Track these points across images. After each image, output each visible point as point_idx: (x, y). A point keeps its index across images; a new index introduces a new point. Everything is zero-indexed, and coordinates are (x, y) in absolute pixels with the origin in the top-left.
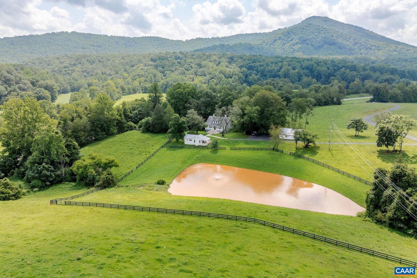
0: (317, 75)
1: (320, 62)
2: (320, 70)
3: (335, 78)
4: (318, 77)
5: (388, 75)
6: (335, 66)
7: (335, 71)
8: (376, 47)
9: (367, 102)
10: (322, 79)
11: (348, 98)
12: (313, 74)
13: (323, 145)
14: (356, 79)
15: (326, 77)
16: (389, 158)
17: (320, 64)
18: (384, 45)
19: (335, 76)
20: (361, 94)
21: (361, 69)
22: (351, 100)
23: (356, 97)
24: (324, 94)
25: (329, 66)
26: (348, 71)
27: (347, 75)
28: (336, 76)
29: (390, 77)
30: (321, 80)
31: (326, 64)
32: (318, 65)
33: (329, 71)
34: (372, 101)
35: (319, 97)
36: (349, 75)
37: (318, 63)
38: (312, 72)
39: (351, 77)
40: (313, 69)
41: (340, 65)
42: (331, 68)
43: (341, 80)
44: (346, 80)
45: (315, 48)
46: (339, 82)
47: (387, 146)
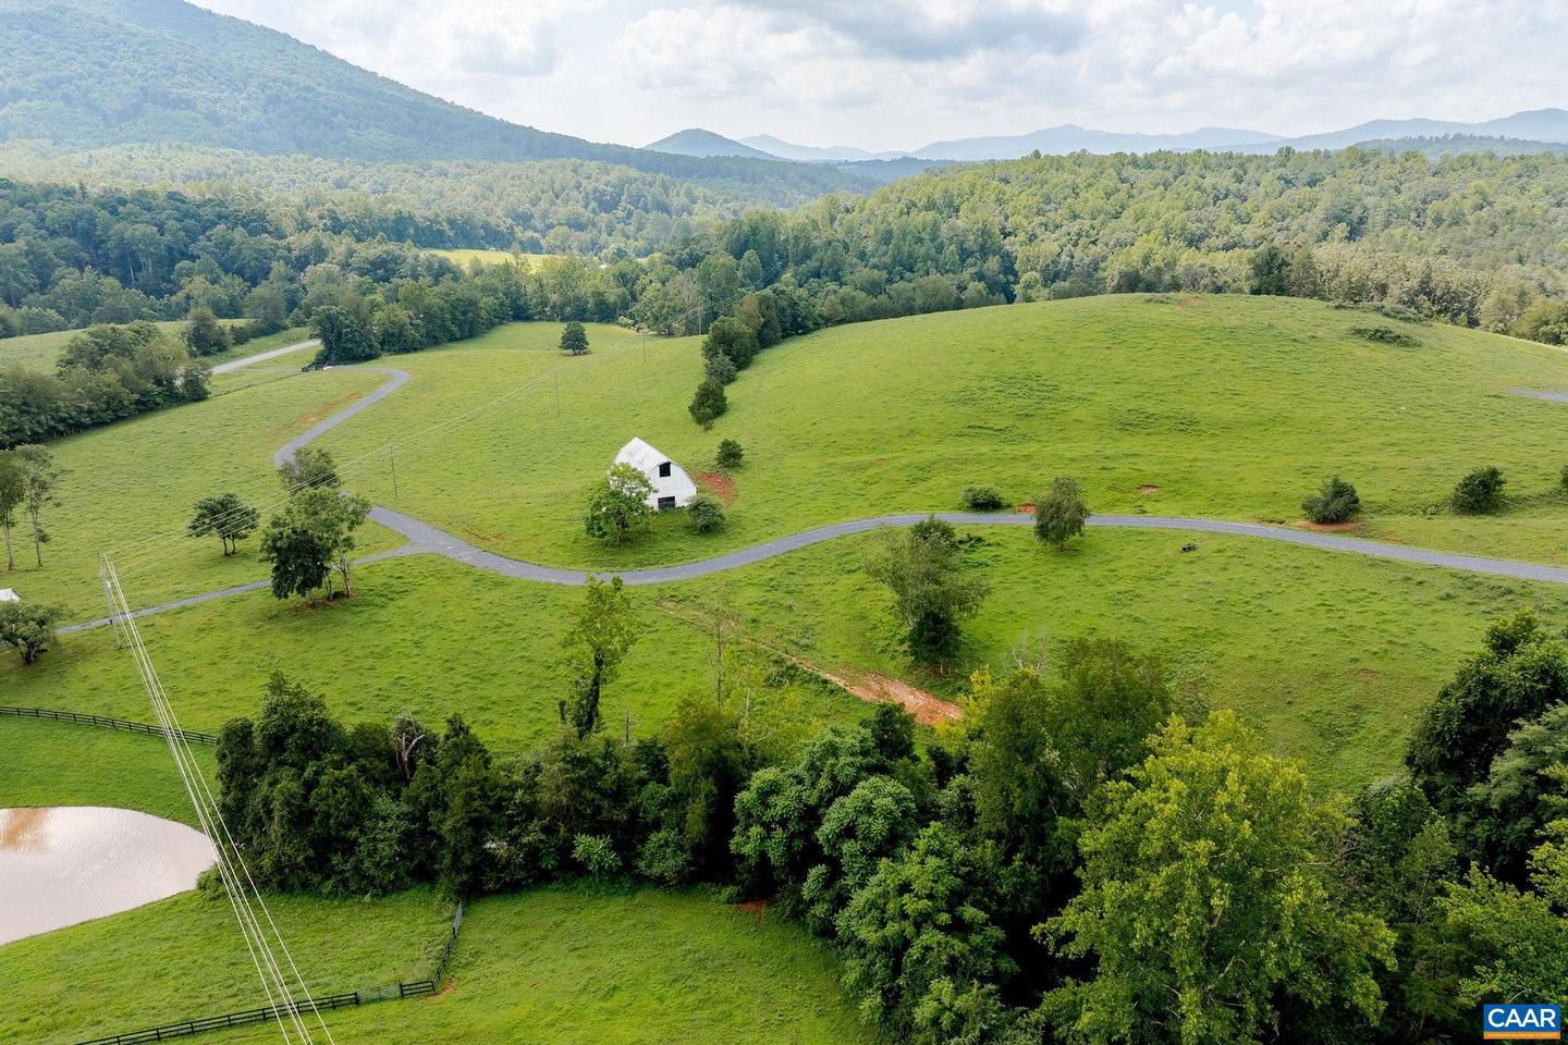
0: (122, 257)
1: (123, 202)
2: (127, 235)
3: (196, 265)
4: (125, 263)
5: (380, 243)
6: (187, 215)
7: (192, 236)
8: (347, 118)
9: (305, 370)
10: (145, 273)
11: (242, 355)
12: (100, 252)
13: (98, 631)
14: (274, 264)
15: (159, 262)
16: (315, 627)
17: (121, 209)
18: (372, 108)
19: (193, 258)
20: (288, 332)
21: (288, 225)
22: (249, 367)
23: (273, 348)
24: (126, 372)
25: (164, 216)
26: (239, 234)
27: (239, 251)
28: (199, 258)
29: (385, 252)
30: (142, 276)
31: (149, 209)
32: (114, 212)
33: (168, 237)
34: (322, 361)
35: (109, 386)
36: (246, 252)
37: (114, 204)
38: (97, 247)
39: (256, 259)
40: (98, 233)
41: (207, 213)
42: (172, 224)
43: (219, 271)
44: (239, 272)
45: (105, 118)
46: (213, 282)
47: (302, 590)
